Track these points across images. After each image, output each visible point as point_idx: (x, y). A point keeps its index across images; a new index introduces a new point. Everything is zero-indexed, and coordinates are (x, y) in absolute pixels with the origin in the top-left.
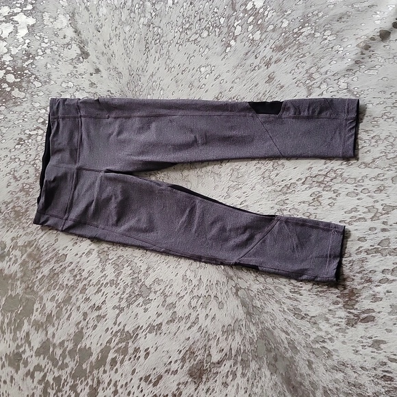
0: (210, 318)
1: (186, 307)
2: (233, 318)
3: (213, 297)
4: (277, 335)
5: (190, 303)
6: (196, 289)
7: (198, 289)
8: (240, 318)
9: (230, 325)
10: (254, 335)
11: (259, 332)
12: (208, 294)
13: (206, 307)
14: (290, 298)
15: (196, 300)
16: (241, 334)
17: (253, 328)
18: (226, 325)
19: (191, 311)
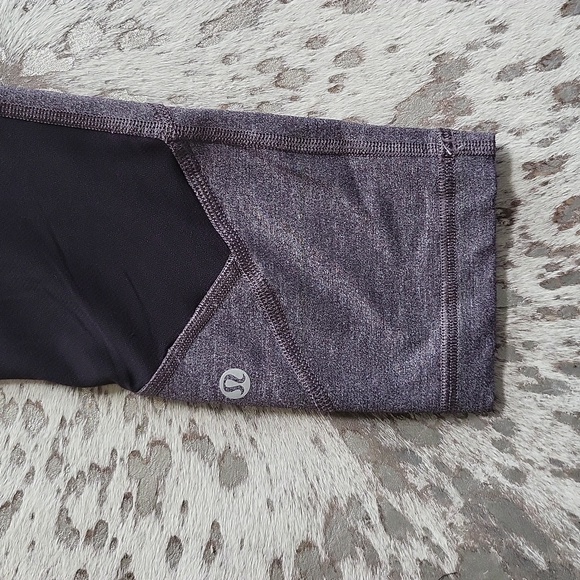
0: (192, 551)
1: (50, 545)
2: (311, 504)
3: (175, 443)
4: (542, 501)
5: (64, 519)
6: (76, 433)
7: (88, 433)
8: (344, 490)
9: (307, 546)
10: (436, 549)
11: (459, 520)
12: (145, 439)
13: (157, 509)
14: (546, 312)
15: (90, 492)
16: (373, 561)
17: (422, 515)
18: (288, 550)
19: (83, 555)
